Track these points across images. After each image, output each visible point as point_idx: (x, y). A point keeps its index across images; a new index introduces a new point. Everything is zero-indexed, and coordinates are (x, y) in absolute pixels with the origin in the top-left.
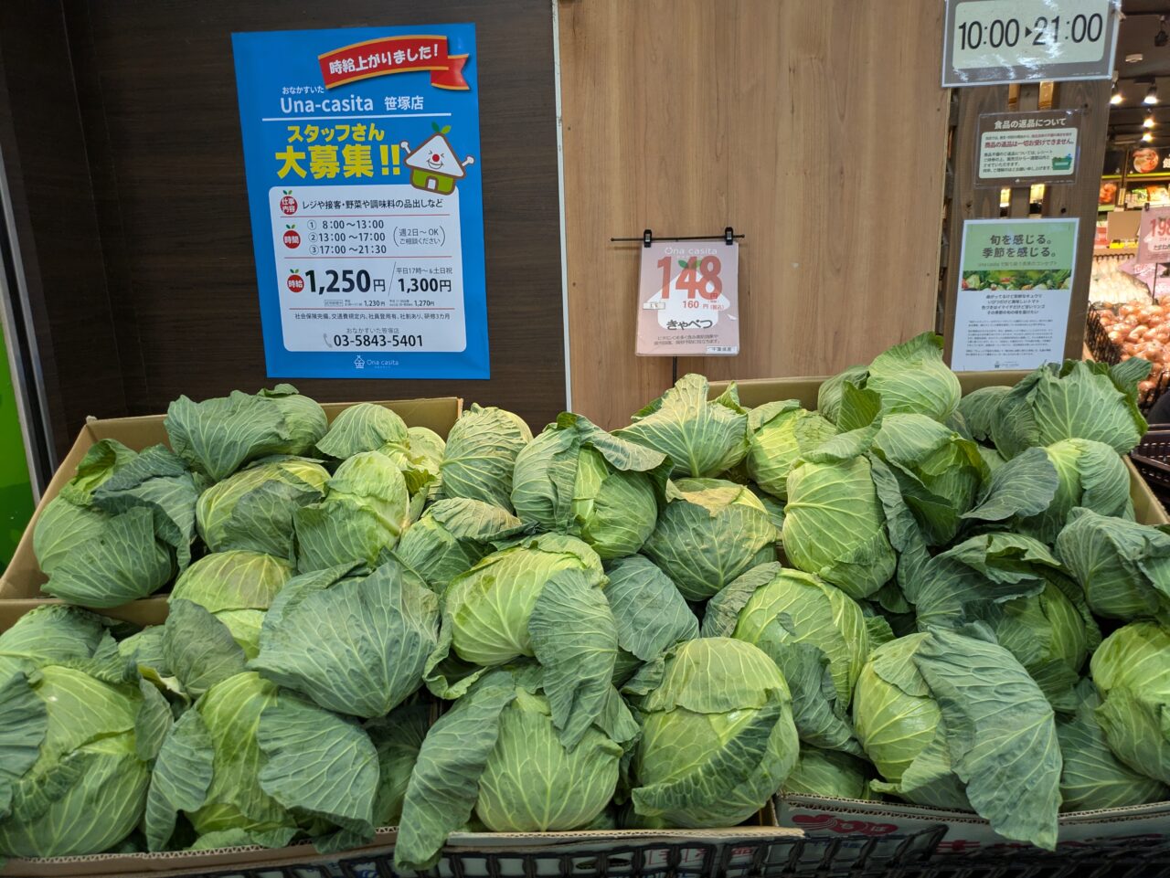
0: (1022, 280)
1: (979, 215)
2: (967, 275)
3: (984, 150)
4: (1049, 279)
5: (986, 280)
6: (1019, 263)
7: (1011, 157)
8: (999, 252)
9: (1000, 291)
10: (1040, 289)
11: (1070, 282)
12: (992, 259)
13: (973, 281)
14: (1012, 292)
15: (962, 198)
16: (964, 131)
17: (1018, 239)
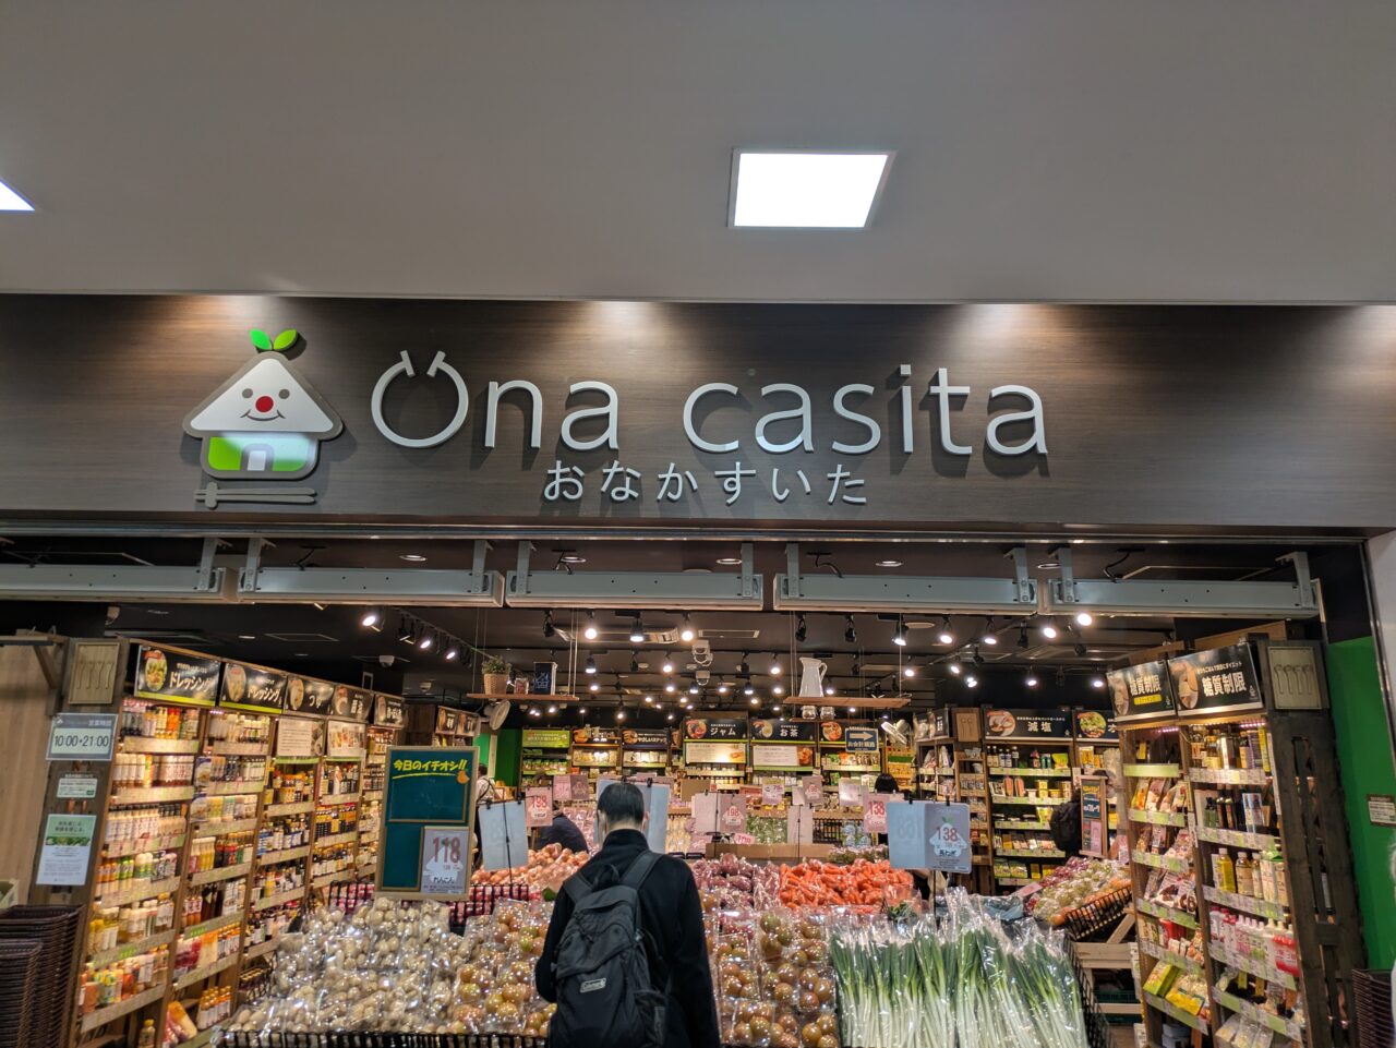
0: (70, 842)
1: (55, 812)
2: (48, 838)
3: (60, 786)
4: (82, 841)
5: (56, 841)
6: (68, 834)
7: (71, 789)
8: (62, 829)
9: (61, 846)
10: (77, 846)
11: (90, 843)
12: (59, 832)
13: (50, 841)
14: (66, 847)
15: (51, 804)
16: (53, 777)
17: (70, 824)
